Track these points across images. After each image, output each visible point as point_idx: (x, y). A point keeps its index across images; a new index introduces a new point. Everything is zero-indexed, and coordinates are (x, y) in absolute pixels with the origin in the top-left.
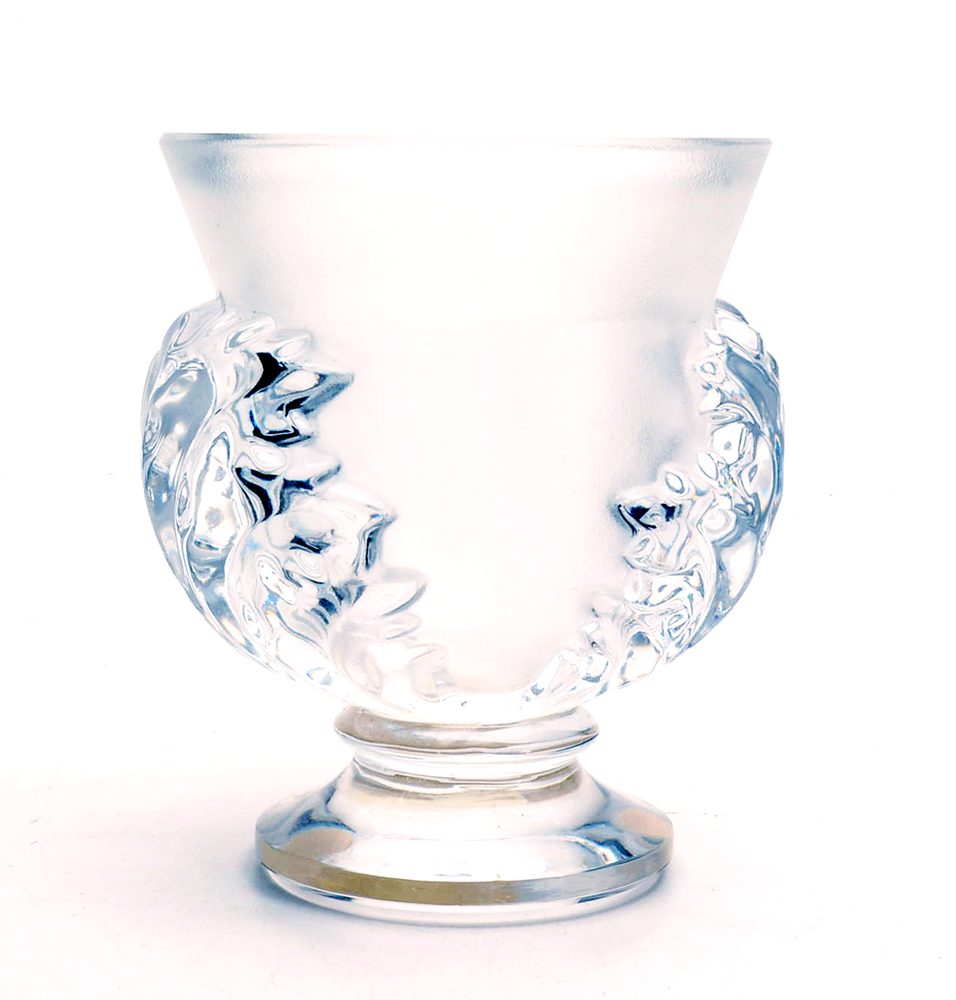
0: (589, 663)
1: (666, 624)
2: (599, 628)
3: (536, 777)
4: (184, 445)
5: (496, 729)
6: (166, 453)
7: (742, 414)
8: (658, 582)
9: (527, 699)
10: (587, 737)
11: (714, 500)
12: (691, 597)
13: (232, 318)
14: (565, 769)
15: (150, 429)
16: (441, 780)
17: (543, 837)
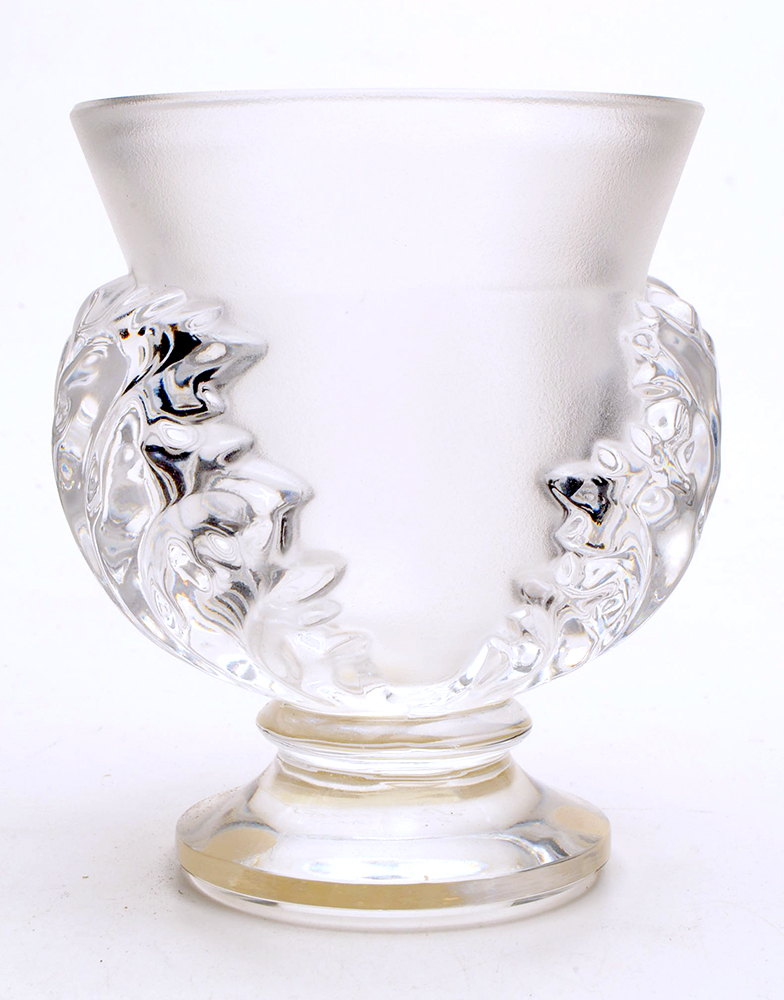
0: (520, 653)
1: (600, 610)
2: (528, 614)
3: (466, 773)
6: (76, 436)
7: (678, 388)
8: (591, 565)
9: (456, 690)
10: (519, 731)
11: (650, 478)
12: (626, 582)
13: (143, 293)
14: (497, 765)
15: (60, 411)
16: (367, 777)
17: (474, 836)
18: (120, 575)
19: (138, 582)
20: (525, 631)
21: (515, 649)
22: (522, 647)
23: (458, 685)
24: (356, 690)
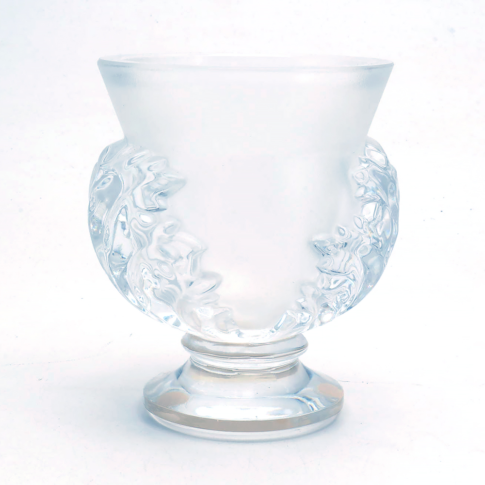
0: (301, 316)
1: (338, 297)
2: (305, 300)
3: (275, 369)
4: (109, 206)
5: (259, 346)
6: (100, 211)
7: (376, 197)
8: (334, 278)
9: (273, 332)
10: (302, 348)
11: (362, 241)
12: (350, 286)
13: (131, 149)
14: (291, 364)
15: (92, 200)
16: (233, 370)
17: (280, 397)
18: (117, 273)
19: (126, 277)
20: (303, 308)
21: (299, 315)
22: (302, 314)
23: (274, 330)
24: (225, 331)
